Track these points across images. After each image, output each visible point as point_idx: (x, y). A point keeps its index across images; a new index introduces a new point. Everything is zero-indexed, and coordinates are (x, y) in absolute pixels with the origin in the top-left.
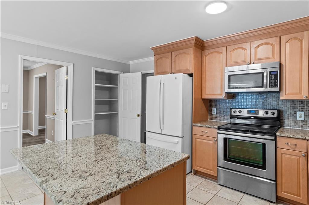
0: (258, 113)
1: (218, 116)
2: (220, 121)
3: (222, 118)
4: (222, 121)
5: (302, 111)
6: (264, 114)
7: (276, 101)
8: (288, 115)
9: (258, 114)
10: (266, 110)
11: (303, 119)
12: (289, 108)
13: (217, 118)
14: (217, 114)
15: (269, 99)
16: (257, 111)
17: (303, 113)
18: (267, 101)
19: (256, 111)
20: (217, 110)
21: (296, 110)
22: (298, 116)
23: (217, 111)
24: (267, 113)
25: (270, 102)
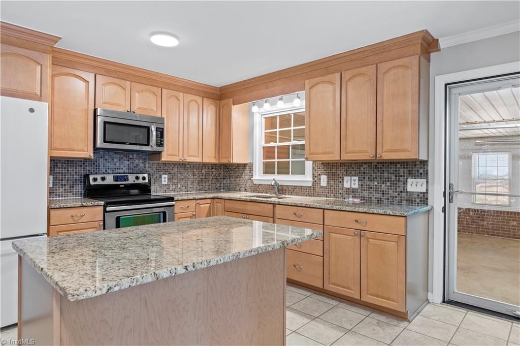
0: (128, 178)
1: (56, 190)
2: (61, 198)
3: (65, 192)
4: (65, 197)
5: (166, 174)
6: (135, 180)
7: (143, 163)
8: (154, 179)
9: (128, 181)
10: (136, 175)
11: (166, 183)
12: (155, 171)
13: (54, 193)
14: (53, 185)
15: (135, 161)
16: (126, 176)
17: (166, 176)
18: (133, 163)
19: (124, 176)
20: (53, 178)
21: (162, 173)
22: (163, 179)
23: (53, 180)
24: (137, 178)
25: (137, 165)
